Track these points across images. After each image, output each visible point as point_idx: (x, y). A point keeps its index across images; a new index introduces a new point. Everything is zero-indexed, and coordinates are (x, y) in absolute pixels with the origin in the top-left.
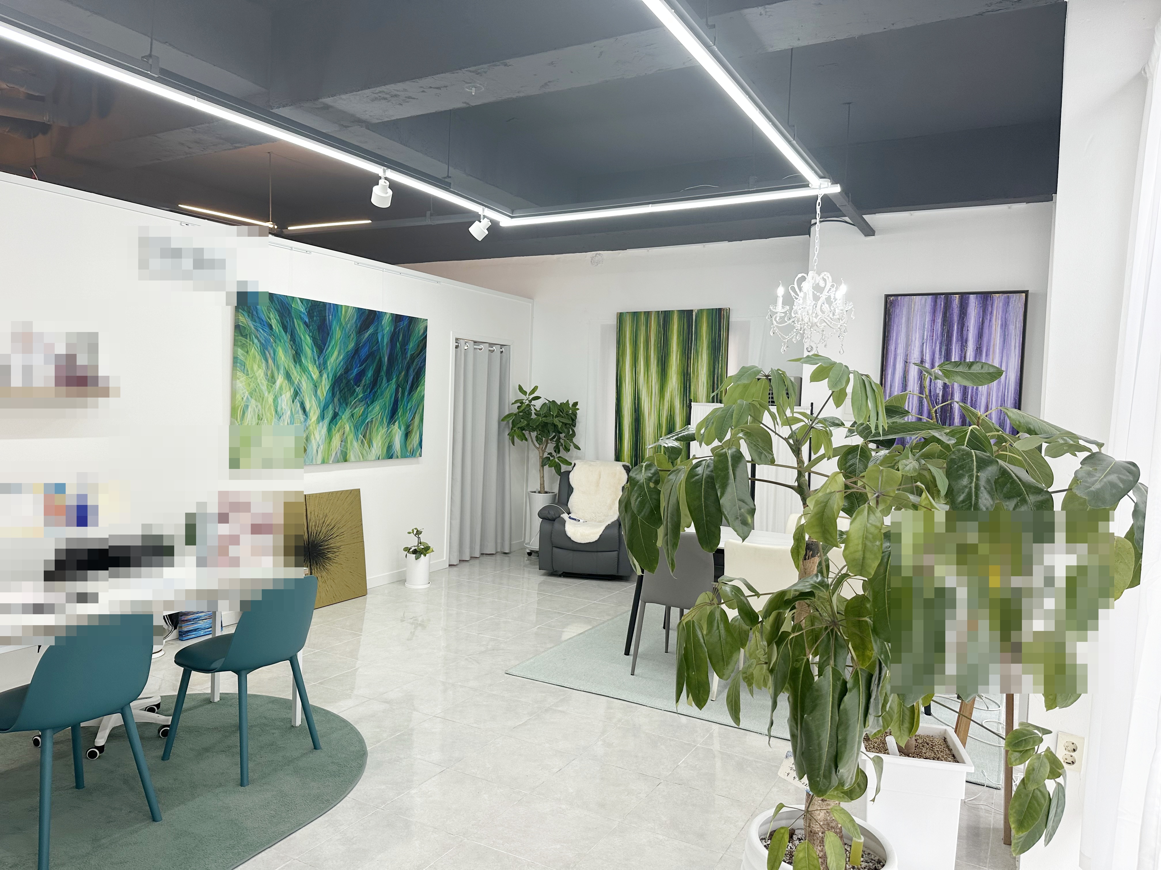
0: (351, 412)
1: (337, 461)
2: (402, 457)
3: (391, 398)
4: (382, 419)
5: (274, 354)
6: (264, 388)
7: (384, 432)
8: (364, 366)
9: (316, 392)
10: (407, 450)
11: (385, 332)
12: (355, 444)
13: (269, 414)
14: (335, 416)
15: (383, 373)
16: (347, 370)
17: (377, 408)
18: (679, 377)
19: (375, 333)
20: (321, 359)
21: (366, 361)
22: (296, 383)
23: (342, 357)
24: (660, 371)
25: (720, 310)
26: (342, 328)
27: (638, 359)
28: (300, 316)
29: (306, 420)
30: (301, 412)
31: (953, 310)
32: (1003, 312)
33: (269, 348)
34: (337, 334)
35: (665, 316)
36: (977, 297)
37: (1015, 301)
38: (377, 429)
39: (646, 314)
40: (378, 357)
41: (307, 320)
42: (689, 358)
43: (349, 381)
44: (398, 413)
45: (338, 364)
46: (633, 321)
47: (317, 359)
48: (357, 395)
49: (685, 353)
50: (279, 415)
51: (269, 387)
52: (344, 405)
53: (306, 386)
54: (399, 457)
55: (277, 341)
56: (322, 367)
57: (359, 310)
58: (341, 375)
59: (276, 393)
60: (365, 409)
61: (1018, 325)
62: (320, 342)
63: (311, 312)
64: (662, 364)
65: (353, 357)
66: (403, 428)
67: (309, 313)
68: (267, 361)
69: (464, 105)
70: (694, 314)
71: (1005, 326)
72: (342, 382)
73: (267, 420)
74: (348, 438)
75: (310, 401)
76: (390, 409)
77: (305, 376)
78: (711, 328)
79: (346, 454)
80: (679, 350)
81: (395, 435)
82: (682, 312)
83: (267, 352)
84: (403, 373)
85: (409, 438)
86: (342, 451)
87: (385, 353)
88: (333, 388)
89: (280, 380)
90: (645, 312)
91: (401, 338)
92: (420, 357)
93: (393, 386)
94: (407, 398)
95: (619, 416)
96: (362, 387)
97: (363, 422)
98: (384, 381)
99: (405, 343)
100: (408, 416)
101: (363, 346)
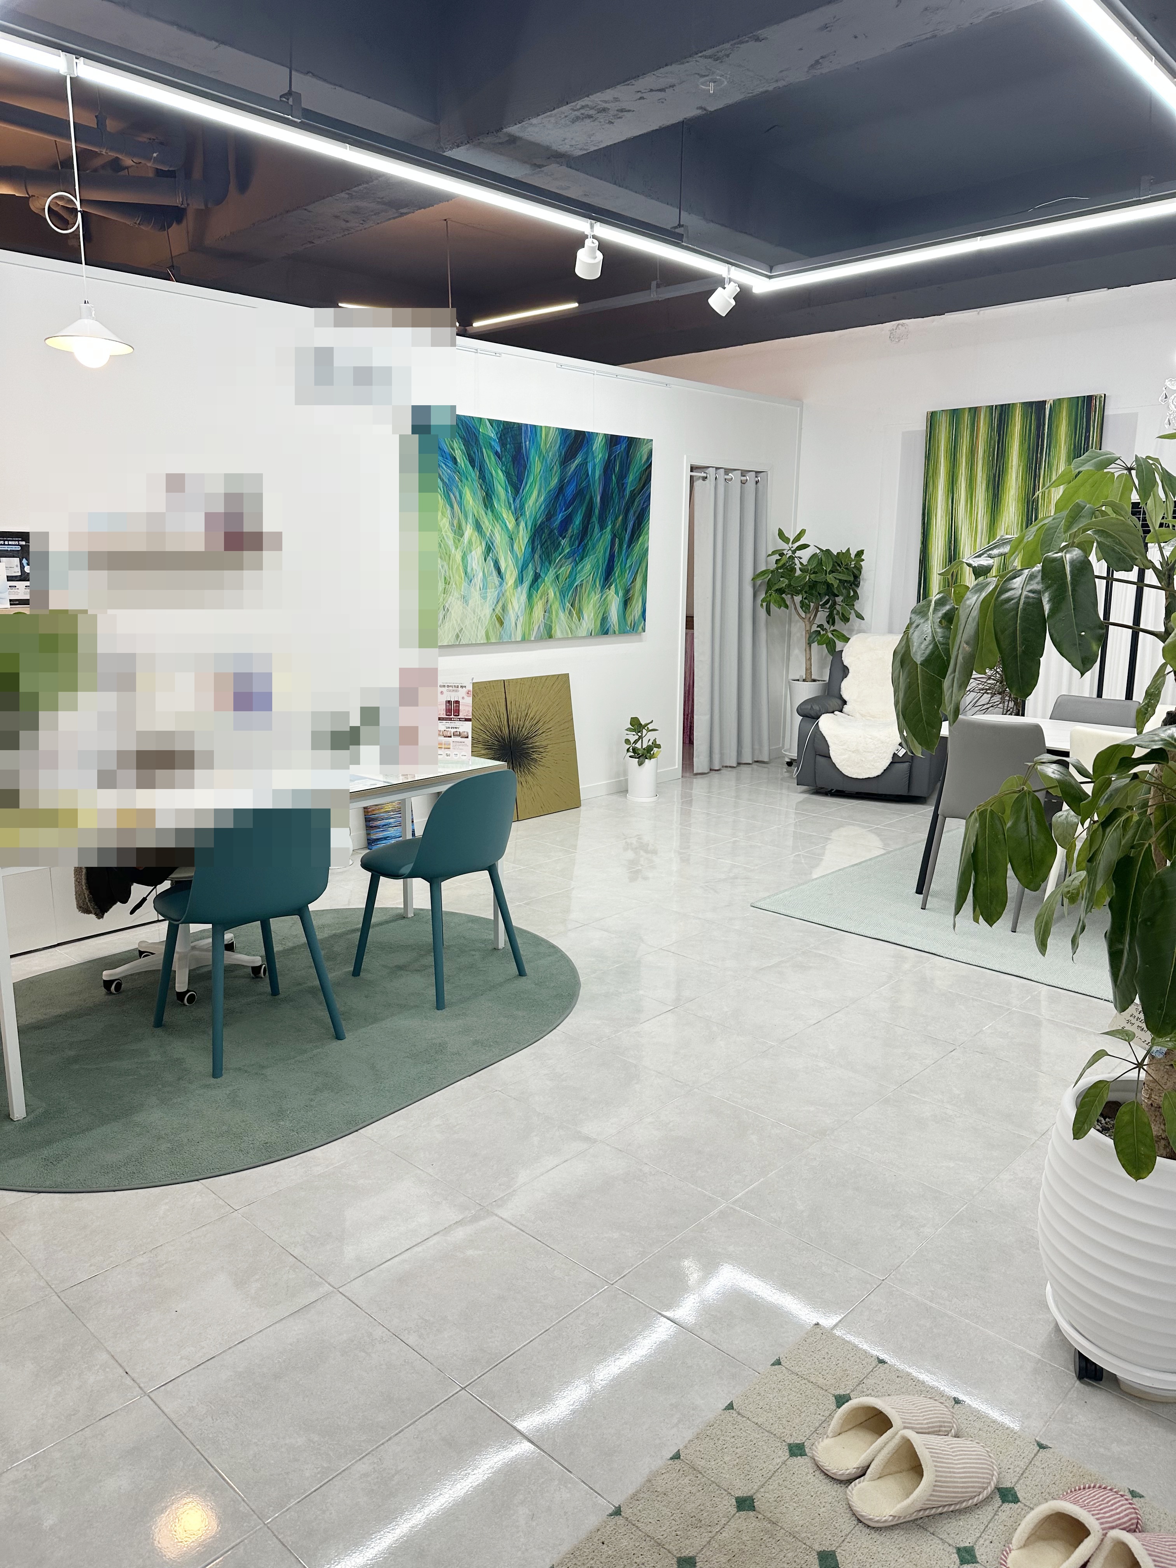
0: (556, 573)
1: (540, 639)
2: (620, 633)
3: (605, 553)
4: (595, 581)
5: (461, 498)
6: (450, 542)
7: (598, 598)
8: (570, 509)
9: (512, 548)
10: (626, 624)
11: (597, 460)
12: (561, 615)
13: (457, 577)
14: (536, 578)
15: (595, 519)
16: (550, 516)
17: (588, 567)
18: (1020, 505)
19: (584, 464)
20: (518, 501)
21: (573, 503)
22: (488, 535)
23: (542, 498)
24: (991, 497)
25: (1090, 398)
26: (543, 459)
27: (957, 480)
28: (490, 443)
29: (501, 584)
30: (495, 573)
33: (454, 489)
34: (536, 467)
35: (1003, 413)
39: (973, 411)
40: (588, 497)
41: (499, 450)
42: (1036, 476)
43: (552, 531)
44: (615, 573)
45: (538, 508)
46: (951, 424)
47: (512, 502)
48: (563, 550)
49: (1030, 468)
50: (469, 578)
51: (457, 541)
52: (547, 564)
53: (500, 540)
54: (617, 632)
55: (463, 479)
56: (518, 513)
57: (563, 431)
58: (542, 523)
59: (465, 549)
60: (573, 568)
62: (515, 479)
63: (503, 438)
64: (994, 488)
65: (557, 497)
66: (621, 594)
67: (500, 439)
68: (452, 507)
69: (699, 112)
70: (1048, 407)
72: (544, 532)
73: (456, 584)
74: (553, 607)
75: (505, 559)
76: (604, 567)
77: (498, 526)
78: (1074, 426)
79: (551, 628)
80: (1022, 464)
81: (612, 603)
82: (1028, 406)
83: (452, 495)
84: (621, 518)
85: (629, 606)
86: (545, 624)
87: (598, 490)
88: (532, 540)
89: (469, 531)
90: (970, 408)
91: (617, 469)
92: (643, 495)
93: (608, 536)
94: (626, 552)
95: (925, 568)
96: (568, 539)
97: (571, 585)
98: (597, 529)
99: (622, 476)
100: (628, 576)
101: (569, 482)
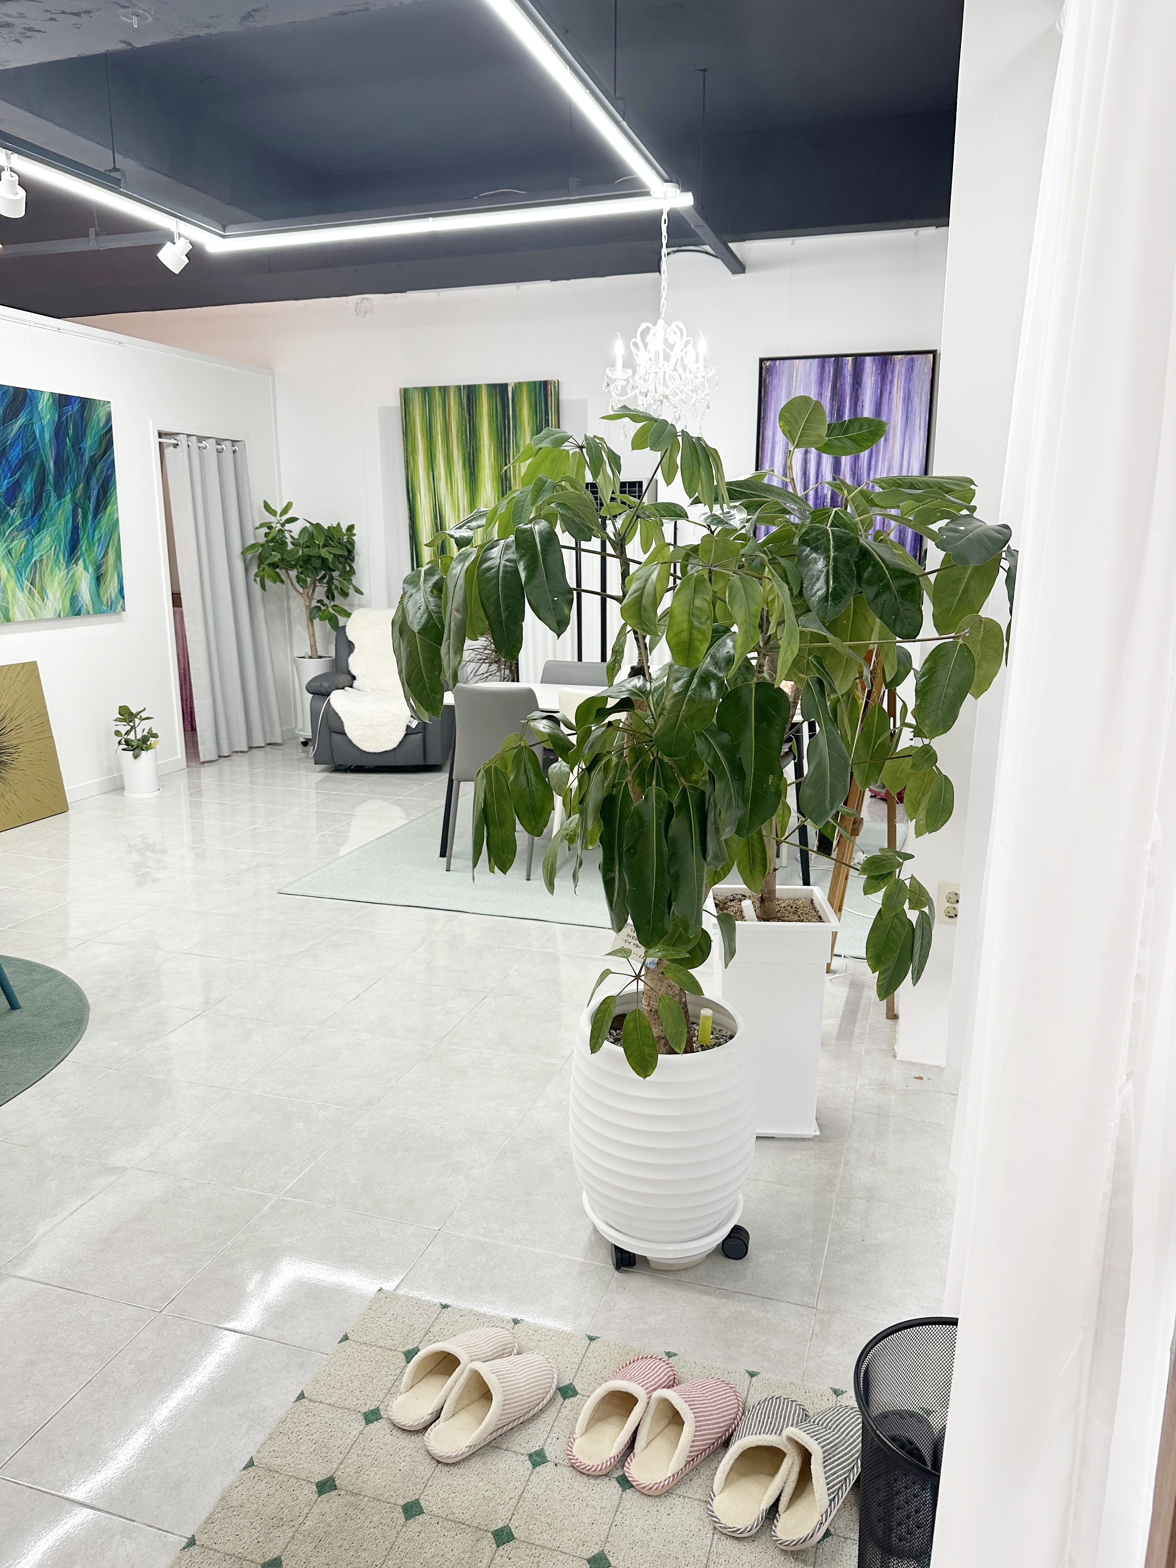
0: (7, 547)
2: (95, 613)
3: (66, 523)
4: (58, 556)
7: (63, 575)
8: (17, 476)
10: (102, 603)
11: (45, 422)
12: (19, 594)
15: (49, 486)
17: (47, 540)
18: (495, 484)
19: (29, 425)
21: (20, 468)
24: (468, 476)
25: (545, 383)
27: (435, 458)
31: (844, 379)
32: (905, 381)
35: (470, 393)
36: (874, 359)
37: (921, 366)
38: (51, 572)
39: (443, 390)
40: (38, 462)
42: (507, 455)
44: (81, 547)
46: (424, 401)
48: (13, 521)
49: (500, 447)
54: (91, 613)
60: (28, 542)
61: (923, 398)
64: (470, 467)
66: (91, 570)
69: (123, 46)
70: (510, 389)
71: (908, 399)
74: (7, 586)
76: (68, 541)
78: (534, 409)
79: (7, 611)
80: (493, 444)
81: (81, 580)
82: (492, 387)
84: (81, 486)
85: (102, 583)
87: (50, 455)
90: (440, 388)
91: (71, 432)
92: (105, 461)
93: (68, 506)
94: (93, 522)
95: (415, 540)
96: (18, 509)
97: (28, 560)
98: (53, 498)
99: (79, 439)
100: (97, 550)
101: (12, 445)
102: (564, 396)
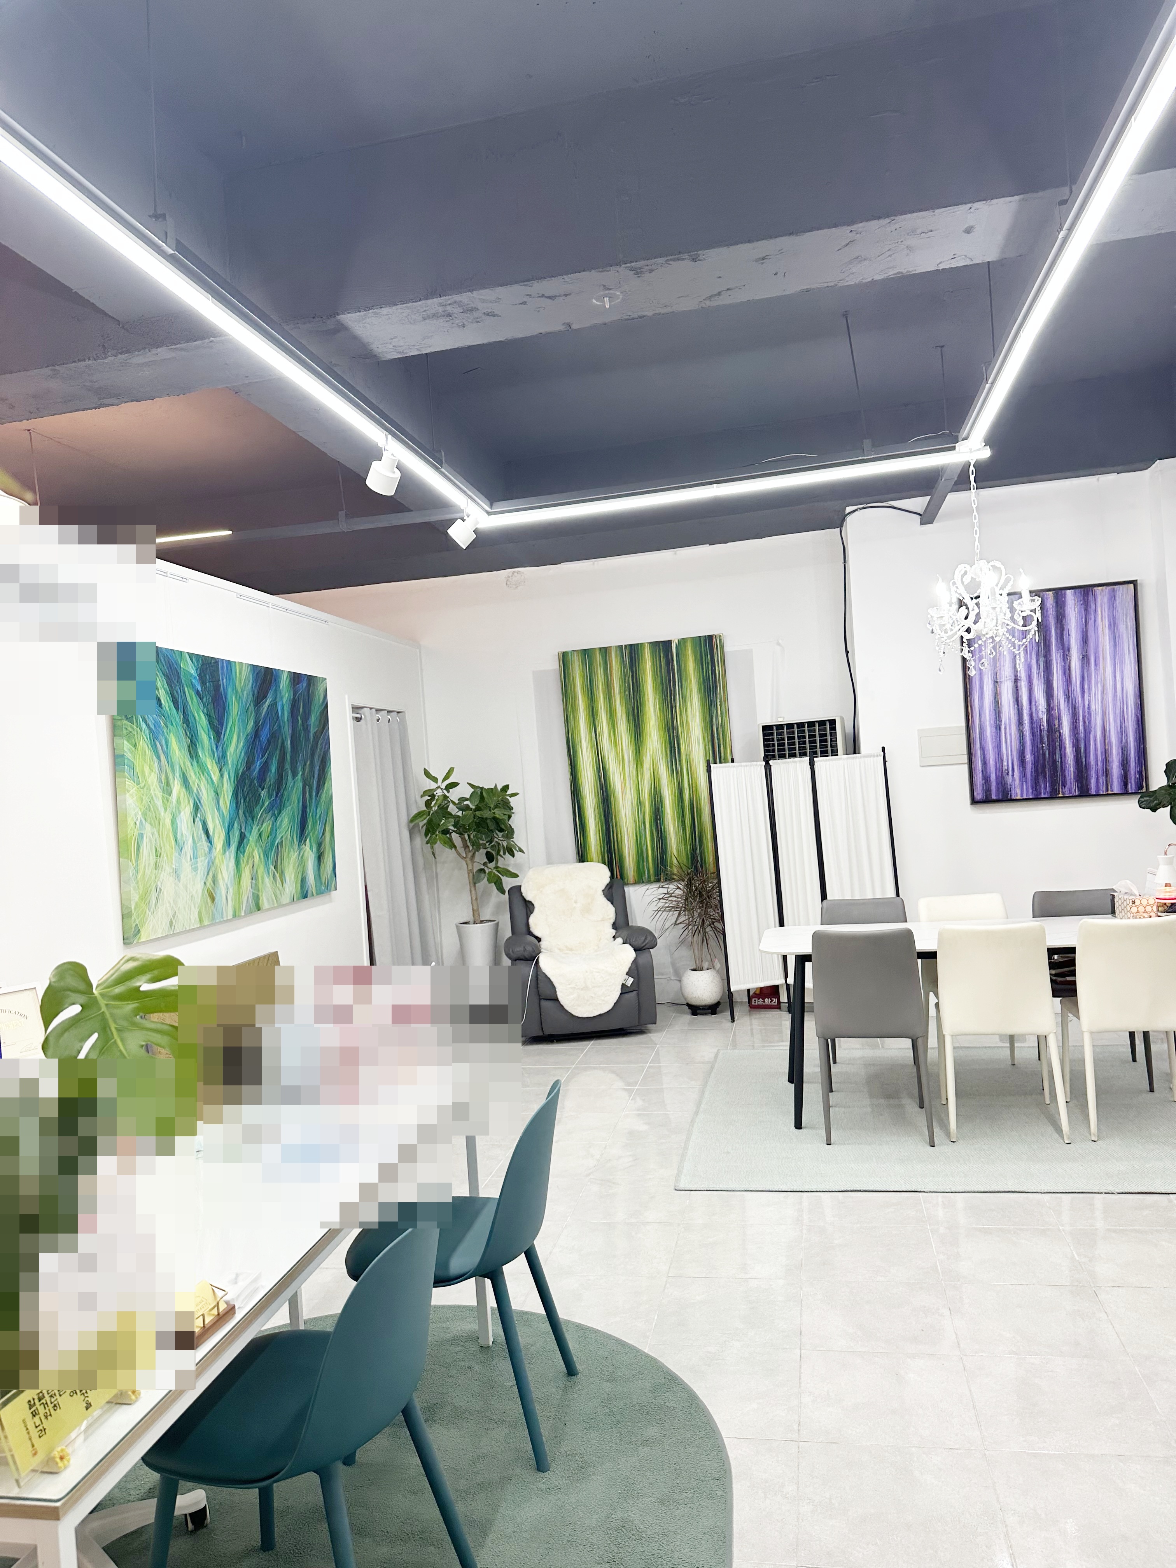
0: (259, 830)
1: (249, 912)
2: (317, 894)
3: (299, 802)
4: (293, 838)
5: (167, 748)
6: (159, 803)
7: (296, 857)
8: (266, 755)
9: (218, 804)
10: (321, 883)
11: (285, 700)
12: (267, 880)
13: (168, 847)
14: (242, 837)
15: (287, 766)
16: (249, 764)
17: (286, 821)
18: (661, 733)
19: (273, 705)
20: (220, 749)
21: (268, 748)
22: (195, 791)
23: (242, 744)
24: (633, 728)
25: (710, 637)
26: (238, 699)
27: (597, 715)
28: (191, 682)
29: (210, 849)
30: (204, 837)
31: (1047, 611)
32: (1109, 609)
33: (161, 737)
34: (234, 709)
35: (633, 652)
36: (1075, 593)
37: (1122, 595)
38: (288, 854)
39: (603, 651)
40: (280, 741)
41: (199, 689)
42: (672, 707)
43: (252, 782)
44: (308, 826)
45: (238, 755)
46: (584, 662)
47: (215, 749)
48: (263, 804)
49: (666, 700)
50: (179, 845)
51: (165, 801)
52: (250, 820)
53: (206, 796)
54: (314, 893)
55: (169, 724)
56: (221, 762)
57: (254, 667)
58: (243, 773)
59: (174, 811)
60: (273, 824)
61: (1129, 624)
62: (216, 722)
63: (202, 674)
64: (635, 719)
65: (254, 742)
66: (315, 849)
67: (200, 675)
68: (159, 759)
70: (674, 646)
71: (1113, 625)
72: (245, 783)
73: (167, 856)
74: (259, 872)
75: (213, 819)
76: (299, 820)
77: (204, 779)
79: (258, 896)
80: (657, 697)
81: (308, 860)
82: (655, 645)
83: (158, 745)
84: (308, 763)
85: (322, 863)
86: (253, 894)
87: (287, 733)
88: (236, 794)
89: (177, 787)
90: (600, 649)
91: (301, 710)
92: (324, 737)
93: (300, 785)
94: (316, 799)
95: (578, 797)
96: (267, 790)
97: (272, 845)
98: (290, 777)
99: (306, 717)
100: (319, 827)
101: (263, 724)
102: (728, 649)
